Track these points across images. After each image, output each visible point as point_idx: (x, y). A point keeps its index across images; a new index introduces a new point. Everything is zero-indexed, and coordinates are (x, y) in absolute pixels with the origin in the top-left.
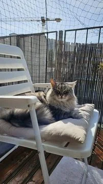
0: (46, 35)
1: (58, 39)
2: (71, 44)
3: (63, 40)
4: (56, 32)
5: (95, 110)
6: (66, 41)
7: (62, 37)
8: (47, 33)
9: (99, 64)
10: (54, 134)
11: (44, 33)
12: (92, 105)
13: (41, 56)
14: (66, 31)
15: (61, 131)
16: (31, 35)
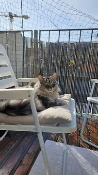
0: (22, 33)
1: (33, 38)
2: (45, 43)
3: (38, 39)
4: (32, 31)
5: (72, 99)
6: (41, 40)
7: (37, 36)
8: (23, 31)
9: (70, 61)
10: (48, 118)
11: (20, 31)
12: (70, 95)
13: (18, 52)
14: (40, 31)
15: (53, 115)
16: (7, 32)
